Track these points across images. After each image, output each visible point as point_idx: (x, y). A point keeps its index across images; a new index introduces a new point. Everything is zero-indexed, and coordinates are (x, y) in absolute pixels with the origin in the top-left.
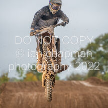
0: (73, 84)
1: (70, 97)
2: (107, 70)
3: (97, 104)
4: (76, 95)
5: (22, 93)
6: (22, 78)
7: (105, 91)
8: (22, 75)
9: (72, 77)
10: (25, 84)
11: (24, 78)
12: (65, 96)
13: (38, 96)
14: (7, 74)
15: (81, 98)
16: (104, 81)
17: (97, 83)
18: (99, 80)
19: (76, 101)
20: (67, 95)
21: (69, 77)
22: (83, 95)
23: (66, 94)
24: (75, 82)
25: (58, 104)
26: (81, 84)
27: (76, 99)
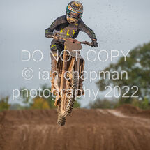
0: (99, 114)
1: (94, 132)
2: (146, 95)
3: (132, 142)
4: (103, 129)
5: (27, 126)
6: (28, 105)
7: (143, 124)
8: (27, 101)
9: (98, 103)
10: (33, 114)
11: (31, 105)
12: (87, 130)
13: (50, 130)
14: (7, 99)
15: (109, 133)
16: (141, 110)
17: (133, 113)
18: (134, 108)
19: (102, 137)
20: (90, 129)
21: (93, 103)
22: (113, 129)
23: (89, 127)
24: (101, 110)
25: (77, 141)
26: (109, 113)
27: (103, 134)
